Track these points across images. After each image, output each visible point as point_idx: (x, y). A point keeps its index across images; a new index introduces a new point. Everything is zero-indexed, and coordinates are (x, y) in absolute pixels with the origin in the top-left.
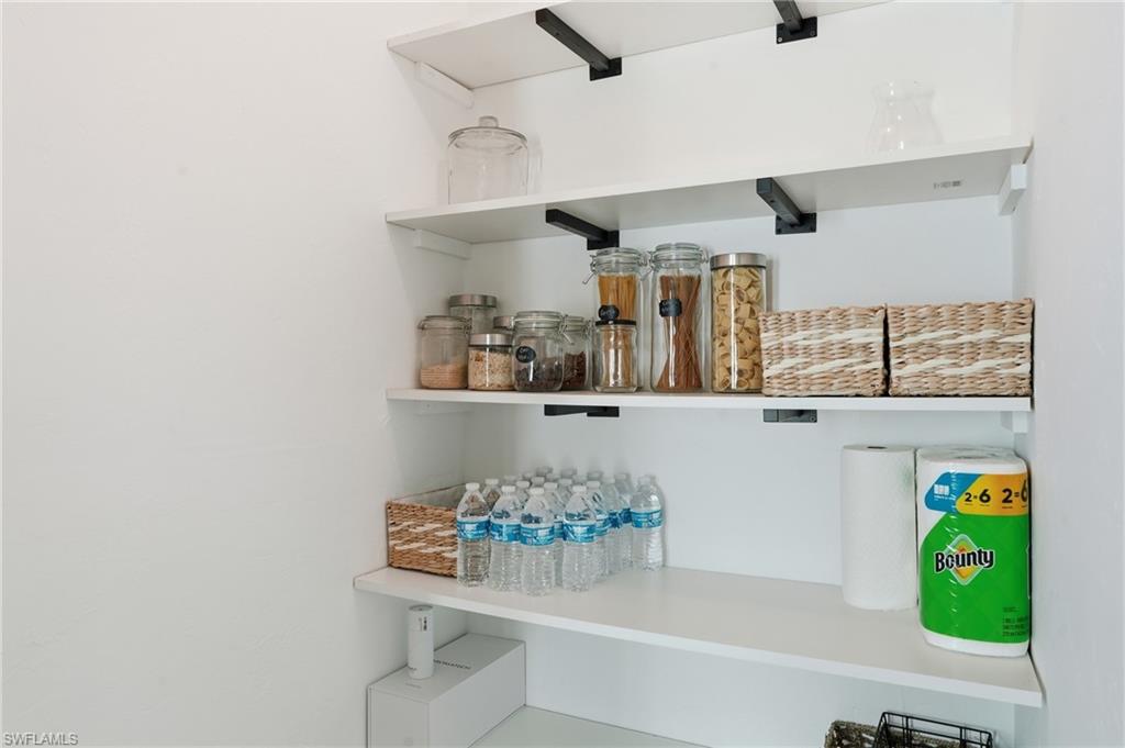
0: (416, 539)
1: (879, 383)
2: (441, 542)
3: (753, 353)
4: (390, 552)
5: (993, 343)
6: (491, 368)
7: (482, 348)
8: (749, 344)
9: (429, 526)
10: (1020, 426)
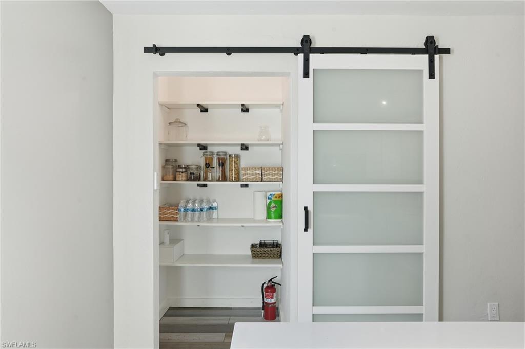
0: (167, 214)
1: (261, 179)
2: (174, 214)
3: (238, 174)
4: (160, 217)
5: (277, 174)
6: (182, 176)
7: (180, 172)
8: (236, 172)
9: (170, 211)
10: (281, 186)
